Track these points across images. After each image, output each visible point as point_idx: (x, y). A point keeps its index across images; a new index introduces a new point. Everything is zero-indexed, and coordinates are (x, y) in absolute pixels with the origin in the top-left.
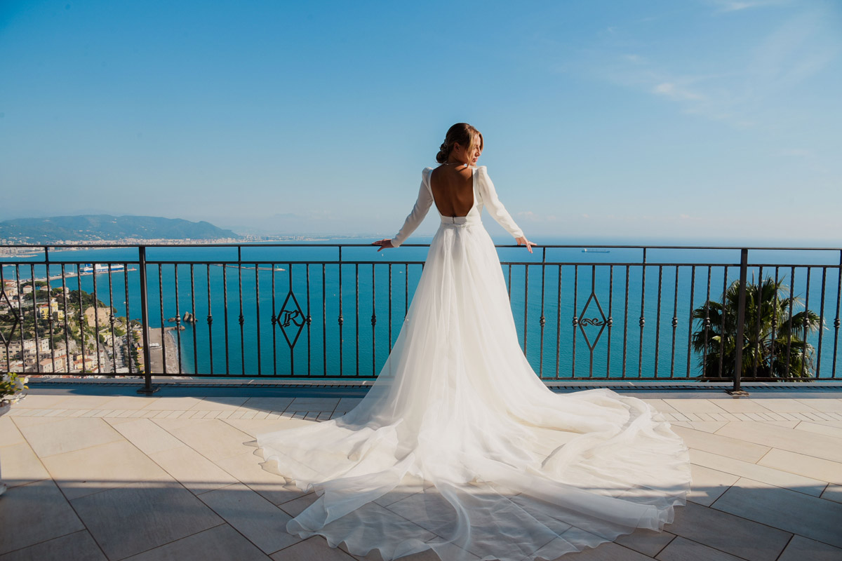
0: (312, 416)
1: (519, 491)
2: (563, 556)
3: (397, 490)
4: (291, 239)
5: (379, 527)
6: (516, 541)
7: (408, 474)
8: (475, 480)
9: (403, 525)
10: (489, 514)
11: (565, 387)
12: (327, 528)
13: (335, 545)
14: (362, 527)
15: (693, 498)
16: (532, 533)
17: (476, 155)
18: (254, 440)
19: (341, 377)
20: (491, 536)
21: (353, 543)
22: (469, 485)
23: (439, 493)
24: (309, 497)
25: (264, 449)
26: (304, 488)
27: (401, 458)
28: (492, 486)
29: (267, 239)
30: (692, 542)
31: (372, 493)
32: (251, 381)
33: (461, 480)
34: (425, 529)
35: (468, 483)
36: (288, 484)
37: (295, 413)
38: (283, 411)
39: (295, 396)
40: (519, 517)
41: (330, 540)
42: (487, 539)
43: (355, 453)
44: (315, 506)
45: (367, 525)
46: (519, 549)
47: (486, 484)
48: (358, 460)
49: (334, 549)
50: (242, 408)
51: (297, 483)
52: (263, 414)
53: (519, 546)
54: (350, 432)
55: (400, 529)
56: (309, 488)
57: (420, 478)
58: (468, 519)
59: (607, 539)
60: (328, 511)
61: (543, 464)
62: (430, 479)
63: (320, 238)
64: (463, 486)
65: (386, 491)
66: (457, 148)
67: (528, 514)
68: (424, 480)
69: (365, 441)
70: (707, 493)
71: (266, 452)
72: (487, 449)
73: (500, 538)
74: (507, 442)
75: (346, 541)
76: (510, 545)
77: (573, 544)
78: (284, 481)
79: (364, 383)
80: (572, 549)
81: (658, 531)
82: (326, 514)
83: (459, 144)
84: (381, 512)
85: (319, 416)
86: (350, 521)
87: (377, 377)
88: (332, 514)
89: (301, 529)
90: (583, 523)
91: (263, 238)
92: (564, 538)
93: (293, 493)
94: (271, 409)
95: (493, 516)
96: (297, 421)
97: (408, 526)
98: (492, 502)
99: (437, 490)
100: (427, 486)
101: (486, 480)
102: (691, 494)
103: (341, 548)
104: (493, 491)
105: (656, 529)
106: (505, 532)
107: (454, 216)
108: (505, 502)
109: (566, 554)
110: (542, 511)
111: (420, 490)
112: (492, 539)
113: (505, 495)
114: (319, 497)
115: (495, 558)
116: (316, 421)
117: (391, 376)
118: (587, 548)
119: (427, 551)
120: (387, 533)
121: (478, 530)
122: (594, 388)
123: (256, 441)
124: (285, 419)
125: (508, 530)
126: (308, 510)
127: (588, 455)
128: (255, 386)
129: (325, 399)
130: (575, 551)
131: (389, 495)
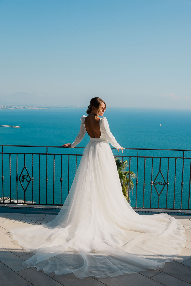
0: (33, 222)
1: (110, 255)
2: (118, 276)
3: (64, 253)
4: (24, 108)
5: (55, 265)
6: (103, 271)
7: (69, 247)
8: (94, 250)
9: (64, 265)
10: (96, 262)
11: (149, 212)
12: (36, 265)
13: (39, 270)
14: (50, 265)
15: (177, 260)
16: (110, 269)
17: (102, 112)
18: (9, 232)
19: (46, 205)
20: (95, 269)
21: (46, 269)
22: (92, 252)
23: (80, 255)
24: (31, 254)
25: (13, 236)
26: (29, 251)
27: (68, 241)
28: (100, 253)
29: (10, 107)
30: (166, 274)
31: (54, 253)
32: (6, 205)
33: (89, 250)
34: (72, 266)
35: (92, 251)
36: (23, 250)
37: (26, 221)
38: (20, 220)
39: (26, 213)
40: (107, 264)
41: (38, 269)
42: (93, 270)
43: (49, 239)
44: (33, 257)
45: (51, 264)
46: (104, 274)
47: (99, 252)
48: (50, 241)
49: (39, 271)
50: (3, 218)
51: (26, 249)
52: (12, 221)
53: (104, 273)
54: (49, 229)
55: (63, 266)
56: (30, 251)
57: (73, 249)
58: (87, 263)
59: (136, 272)
60: (37, 259)
61: (124, 245)
62: (77, 249)
63: (42, 108)
64: (90, 253)
65: (59, 253)
66: (94, 109)
67: (111, 263)
68: (75, 250)
69: (54, 233)
70: (183, 258)
71: (14, 237)
72: (103, 239)
73: (98, 270)
74: (112, 236)
75: (43, 269)
76: (100, 272)
77: (123, 273)
78: (21, 248)
79: (57, 207)
80: (122, 274)
81: (156, 270)
82: (36, 260)
83: (95, 107)
84: (57, 260)
85: (36, 222)
86: (46, 263)
87: (62, 205)
88: (39, 260)
89: (27, 265)
90: (130, 266)
91: (7, 107)
92: (121, 271)
93: (24, 253)
94: (15, 219)
95: (98, 263)
96: (27, 224)
97: (66, 265)
98: (99, 258)
99: (79, 253)
100: (75, 252)
101: (98, 250)
102: (176, 258)
103: (41, 271)
104: (100, 254)
105: (155, 269)
106: (100, 268)
107: (94, 138)
108: (104, 258)
109: (119, 276)
110: (116, 262)
111: (72, 253)
112: (95, 270)
113: (105, 256)
114: (34, 255)
115: (94, 276)
116: (35, 224)
117: (68, 205)
118: (127, 274)
119: (71, 273)
120: (58, 267)
121: (90, 267)
122: (162, 213)
123: (10, 232)
124: (21, 223)
125: (102, 267)
126: (30, 259)
127: (144, 242)
128: (8, 208)
129: (39, 215)
130: (123, 275)
131: (61, 254)
